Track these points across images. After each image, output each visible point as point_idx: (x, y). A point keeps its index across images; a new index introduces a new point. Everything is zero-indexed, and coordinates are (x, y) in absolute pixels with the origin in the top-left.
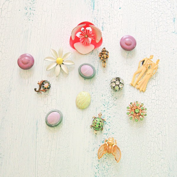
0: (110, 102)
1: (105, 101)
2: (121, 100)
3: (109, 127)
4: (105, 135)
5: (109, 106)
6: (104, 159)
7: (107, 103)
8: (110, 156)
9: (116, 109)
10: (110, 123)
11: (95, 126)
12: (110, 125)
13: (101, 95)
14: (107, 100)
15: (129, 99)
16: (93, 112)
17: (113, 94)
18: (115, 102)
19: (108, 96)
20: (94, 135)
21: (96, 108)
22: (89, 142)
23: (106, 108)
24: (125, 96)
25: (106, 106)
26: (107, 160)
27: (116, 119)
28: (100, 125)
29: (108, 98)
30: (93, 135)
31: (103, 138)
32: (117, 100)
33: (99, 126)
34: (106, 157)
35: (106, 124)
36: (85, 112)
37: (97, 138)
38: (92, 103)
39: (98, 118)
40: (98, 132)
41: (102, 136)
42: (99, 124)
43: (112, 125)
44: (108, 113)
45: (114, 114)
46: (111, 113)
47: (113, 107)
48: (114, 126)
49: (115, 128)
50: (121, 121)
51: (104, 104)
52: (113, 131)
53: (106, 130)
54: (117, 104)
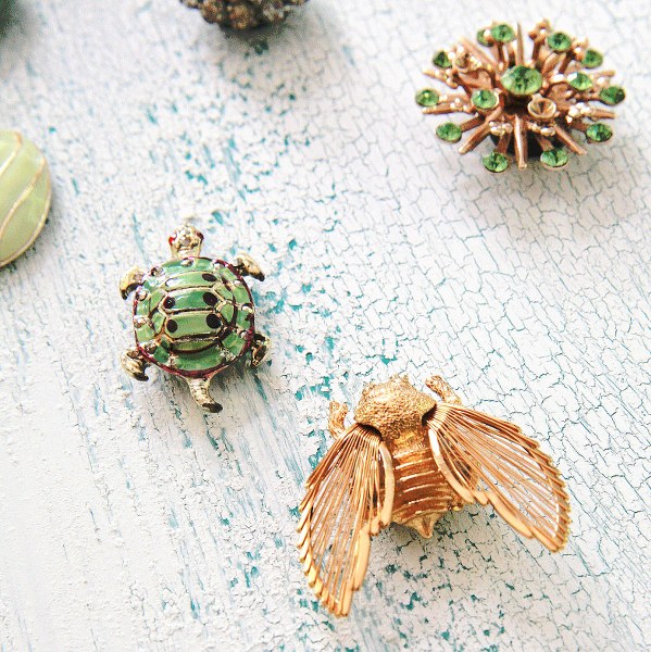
0: (244, 136)
1: (194, 150)
2: (336, 92)
3: (321, 326)
4: (312, 404)
5: (246, 166)
6: (405, 615)
7: (217, 155)
8: (451, 561)
9: (322, 168)
10: (317, 287)
11: (172, 326)
12: (324, 301)
13: (139, 114)
14: (211, 134)
15: (408, 62)
17: (245, 79)
18: (293, 124)
19: (206, 101)
20: (201, 444)
21: (127, 221)
22: (174, 524)
23: (229, 193)
24: (357, 55)
25: (218, 175)
26: (439, 614)
27: (357, 239)
28: (223, 307)
29: (214, 114)
30: (188, 444)
31: (305, 427)
32: (300, 102)
33: (213, 321)
34: (413, 586)
35: (277, 309)
37: (238, 455)
38: (70, 203)
39: (172, 264)
40: (237, 399)
41: (282, 422)
42: (210, 299)
43: (344, 300)
44: (260, 224)
45: (324, 212)
46: (290, 216)
47: (284, 161)
48: (364, 302)
49: (381, 306)
50: (414, 237)
51: (196, 171)
52: (378, 337)
53: (305, 352)
54: (313, 131)
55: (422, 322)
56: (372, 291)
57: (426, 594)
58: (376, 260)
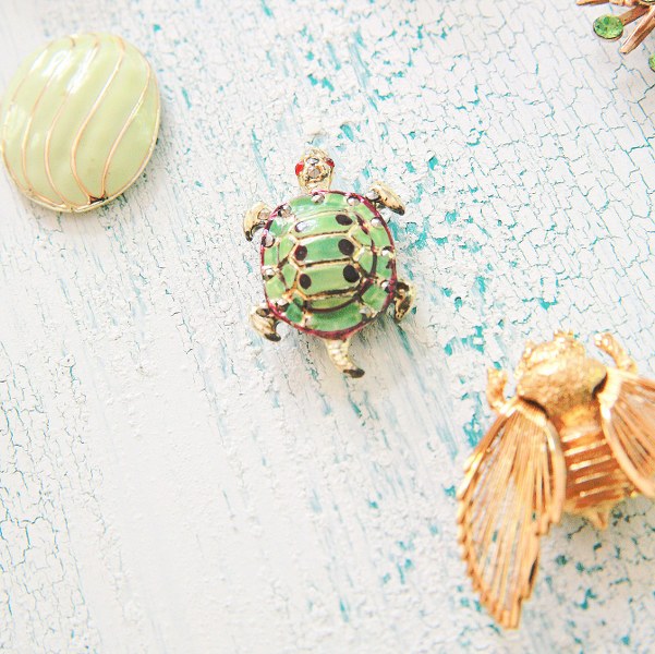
0: (371, 29)
1: (316, 48)
3: (470, 264)
4: (464, 359)
5: (377, 66)
6: (581, 617)
7: (343, 53)
8: (629, 551)
9: (463, 65)
10: (464, 215)
11: (305, 281)
12: (472, 233)
13: (253, 5)
16: (228, 186)
18: (427, 12)
20: (342, 412)
21: (245, 138)
22: (316, 509)
23: (358, 101)
25: (346, 79)
26: (617, 615)
27: (506, 154)
28: (361, 255)
30: (328, 411)
31: (458, 389)
33: (350, 274)
34: (587, 581)
35: (419, 243)
36: (140, 222)
37: (384, 423)
38: (181, 118)
39: (301, 201)
40: (380, 355)
41: (431, 382)
42: (347, 247)
43: (495, 232)
44: (395, 138)
45: (466, 120)
46: (429, 127)
47: (418, 58)
48: (518, 232)
49: (537, 237)
50: (572, 151)
51: (319, 75)
52: (535, 275)
53: (453, 297)
54: (449, 19)
55: (584, 256)
56: (526, 218)
57: (602, 591)
58: (529, 180)
